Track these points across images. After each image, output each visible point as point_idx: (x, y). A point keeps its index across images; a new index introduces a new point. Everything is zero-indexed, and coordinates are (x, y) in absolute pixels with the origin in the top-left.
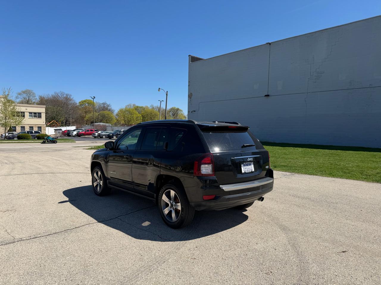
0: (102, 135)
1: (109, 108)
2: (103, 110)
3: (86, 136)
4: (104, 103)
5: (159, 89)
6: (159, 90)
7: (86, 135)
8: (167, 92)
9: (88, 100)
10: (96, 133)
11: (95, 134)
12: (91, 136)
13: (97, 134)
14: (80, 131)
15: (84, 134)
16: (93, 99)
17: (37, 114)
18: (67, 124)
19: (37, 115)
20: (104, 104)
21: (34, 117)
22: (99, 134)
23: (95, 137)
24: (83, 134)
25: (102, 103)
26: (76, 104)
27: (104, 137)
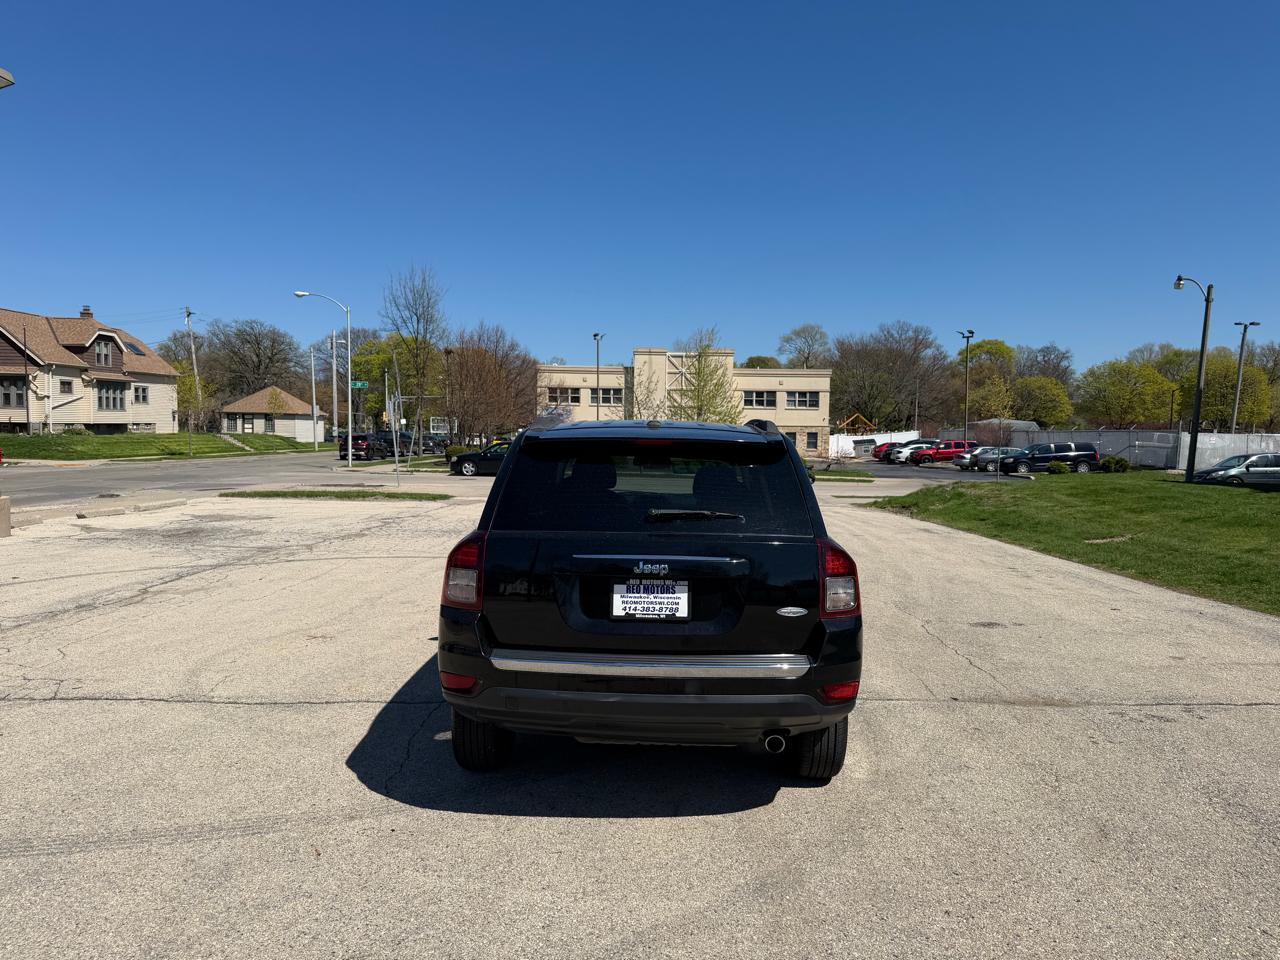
0: (984, 460)
1: (1064, 363)
2: (1044, 372)
3: (938, 464)
4: (1048, 348)
5: (1180, 279)
6: (1178, 286)
7: (939, 460)
8: (1210, 288)
9: (989, 343)
10: (968, 453)
11: (964, 458)
12: (951, 465)
13: (968, 456)
14: (924, 446)
15: (933, 459)
16: (968, 337)
17: (808, 395)
18: (891, 426)
19: (808, 399)
20: (1046, 351)
21: (799, 405)
22: (976, 456)
23: (965, 468)
24: (930, 455)
25: (1040, 348)
26: (945, 357)
27: (991, 468)
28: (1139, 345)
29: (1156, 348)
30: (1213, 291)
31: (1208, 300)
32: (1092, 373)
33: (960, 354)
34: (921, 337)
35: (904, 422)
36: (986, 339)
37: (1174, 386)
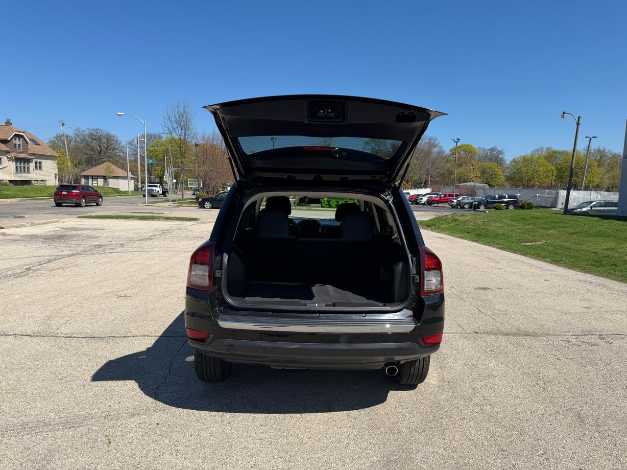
0: (463, 203)
1: (501, 156)
2: (491, 160)
3: (440, 205)
4: (493, 148)
5: (564, 113)
6: (563, 117)
7: (440, 203)
8: (579, 118)
9: (465, 145)
10: (455, 199)
11: (453, 202)
12: (446, 205)
13: (455, 201)
14: (434, 196)
15: (438, 202)
16: (457, 142)
18: (417, 185)
20: (492, 150)
22: (459, 201)
23: (453, 207)
24: (436, 200)
25: (489, 148)
26: (444, 152)
27: (466, 207)
28: (537, 148)
29: (545, 149)
30: (581, 119)
31: (578, 124)
32: (514, 161)
33: (450, 151)
34: (432, 142)
35: (423, 185)
36: (464, 144)
37: (554, 168)
